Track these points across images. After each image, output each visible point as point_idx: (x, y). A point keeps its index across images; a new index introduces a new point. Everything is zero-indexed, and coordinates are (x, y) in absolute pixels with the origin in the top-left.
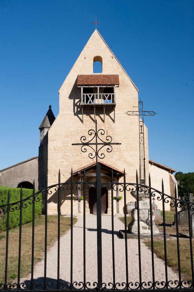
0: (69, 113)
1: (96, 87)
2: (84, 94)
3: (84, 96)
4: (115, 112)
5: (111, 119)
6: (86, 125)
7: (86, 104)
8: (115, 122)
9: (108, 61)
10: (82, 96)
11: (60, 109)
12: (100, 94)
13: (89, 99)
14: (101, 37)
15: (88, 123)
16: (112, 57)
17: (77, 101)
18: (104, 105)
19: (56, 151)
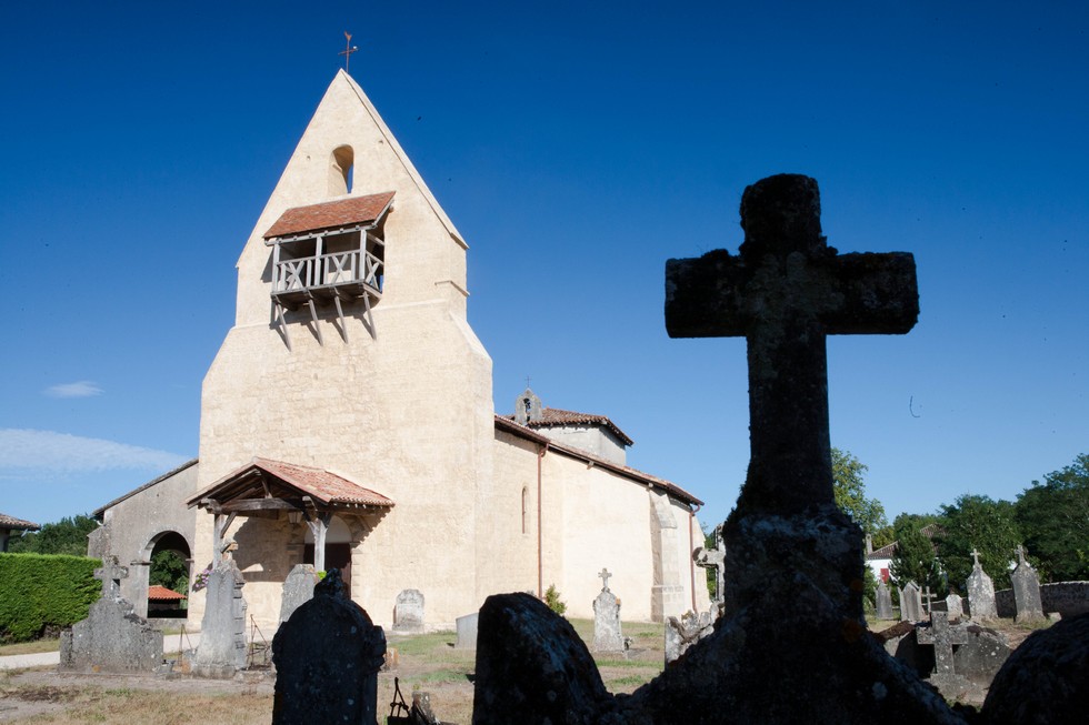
1: (313, 236)
4: (380, 308)
6: (298, 354)
7: (285, 292)
8: (379, 337)
12: (323, 256)
18: (332, 289)
19: (220, 440)
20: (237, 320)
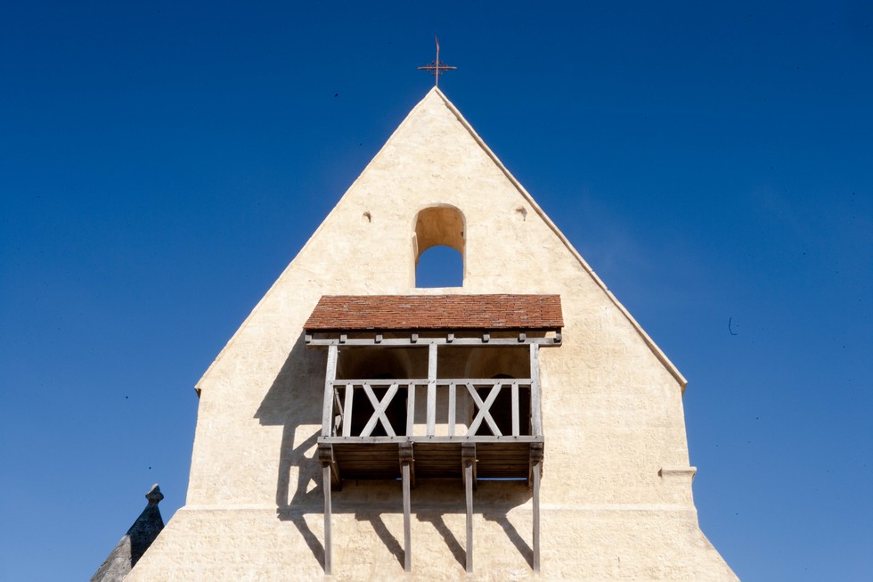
0: (246, 506)
1: (421, 341)
2: (341, 382)
3: (341, 391)
4: (541, 506)
5: (512, 546)
7: (354, 440)
8: (544, 564)
9: (499, 229)
10: (329, 393)
11: (191, 484)
12: (444, 382)
13: (372, 410)
14: (459, 119)
15: (361, 571)
16: (522, 211)
17: (303, 433)
18: (469, 447)
20: (191, 494)
